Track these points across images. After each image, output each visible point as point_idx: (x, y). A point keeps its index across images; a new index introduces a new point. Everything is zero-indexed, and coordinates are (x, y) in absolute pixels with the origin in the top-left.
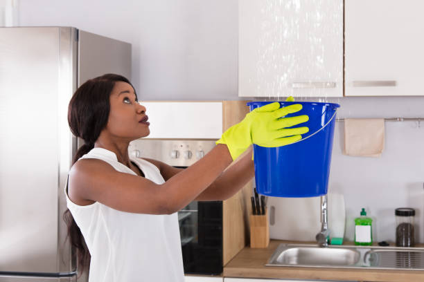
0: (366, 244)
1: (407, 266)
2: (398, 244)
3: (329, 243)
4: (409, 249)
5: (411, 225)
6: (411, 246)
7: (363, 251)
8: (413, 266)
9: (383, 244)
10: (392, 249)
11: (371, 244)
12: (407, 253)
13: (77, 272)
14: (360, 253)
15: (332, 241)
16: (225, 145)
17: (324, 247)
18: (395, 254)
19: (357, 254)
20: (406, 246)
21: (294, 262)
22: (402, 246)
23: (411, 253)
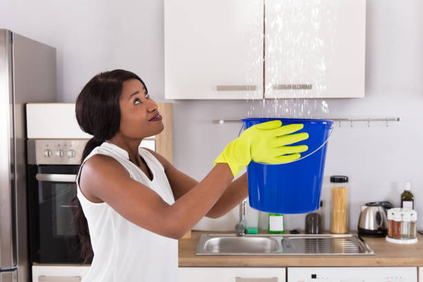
0: (278, 233)
1: (315, 252)
2: (307, 231)
3: (246, 232)
4: (317, 236)
5: (319, 215)
6: (319, 233)
7: (279, 239)
8: (321, 252)
9: (295, 232)
10: (302, 236)
11: (284, 232)
12: (315, 239)
13: (17, 267)
14: (276, 241)
15: (249, 231)
16: (227, 164)
17: (242, 236)
18: (304, 241)
19: (274, 242)
20: (315, 233)
21: (216, 250)
22: (311, 233)
23: (319, 239)
